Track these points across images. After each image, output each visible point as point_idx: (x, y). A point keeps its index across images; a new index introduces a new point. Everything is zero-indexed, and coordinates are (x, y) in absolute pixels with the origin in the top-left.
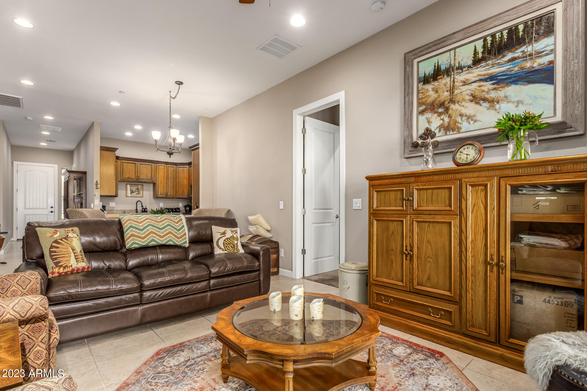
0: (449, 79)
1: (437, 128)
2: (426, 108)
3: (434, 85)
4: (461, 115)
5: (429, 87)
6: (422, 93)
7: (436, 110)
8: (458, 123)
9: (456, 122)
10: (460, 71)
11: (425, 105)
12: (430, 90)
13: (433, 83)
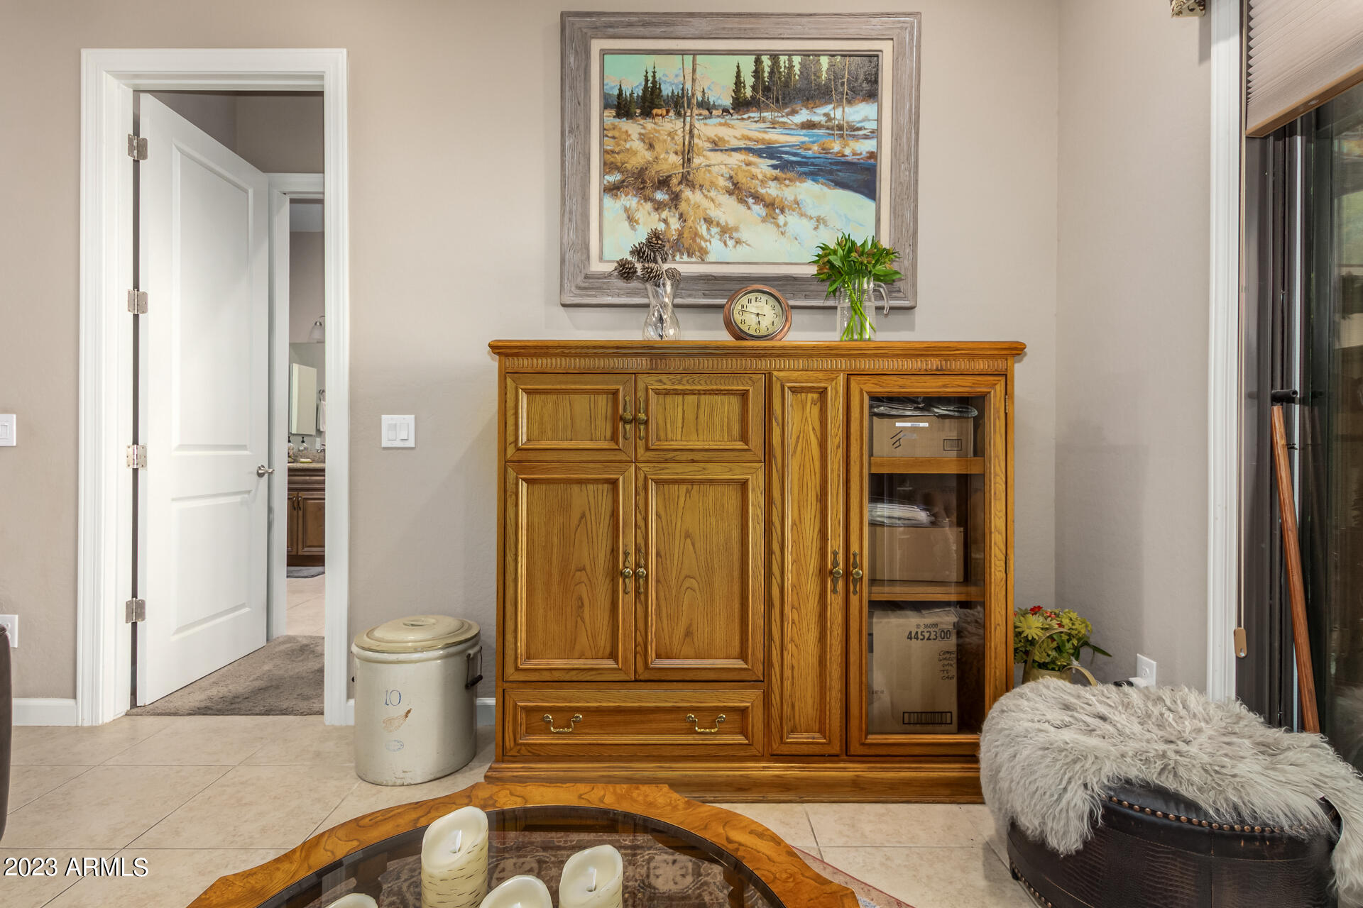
0: (679, 123)
2: (623, 181)
3: (644, 128)
4: (708, 221)
5: (632, 128)
6: (614, 138)
7: (648, 192)
8: (702, 237)
9: (696, 234)
10: (706, 113)
11: (622, 173)
12: (635, 136)
13: (642, 122)
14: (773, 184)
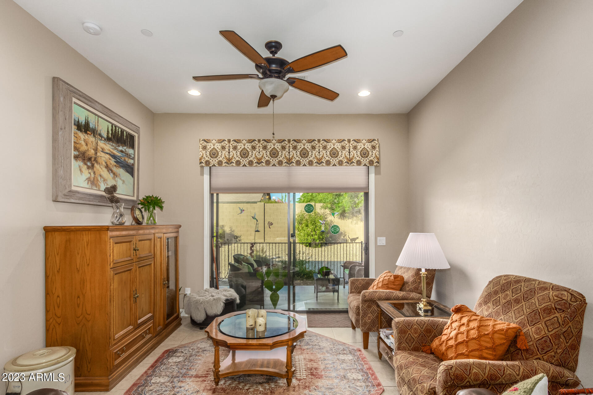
0: (94, 139)
1: (87, 179)
2: (79, 155)
3: (85, 137)
4: (100, 176)
5: (82, 135)
6: (76, 137)
7: (86, 161)
8: (99, 182)
9: (98, 180)
10: (100, 138)
11: (78, 152)
12: (82, 139)
13: (84, 134)
14: (114, 167)
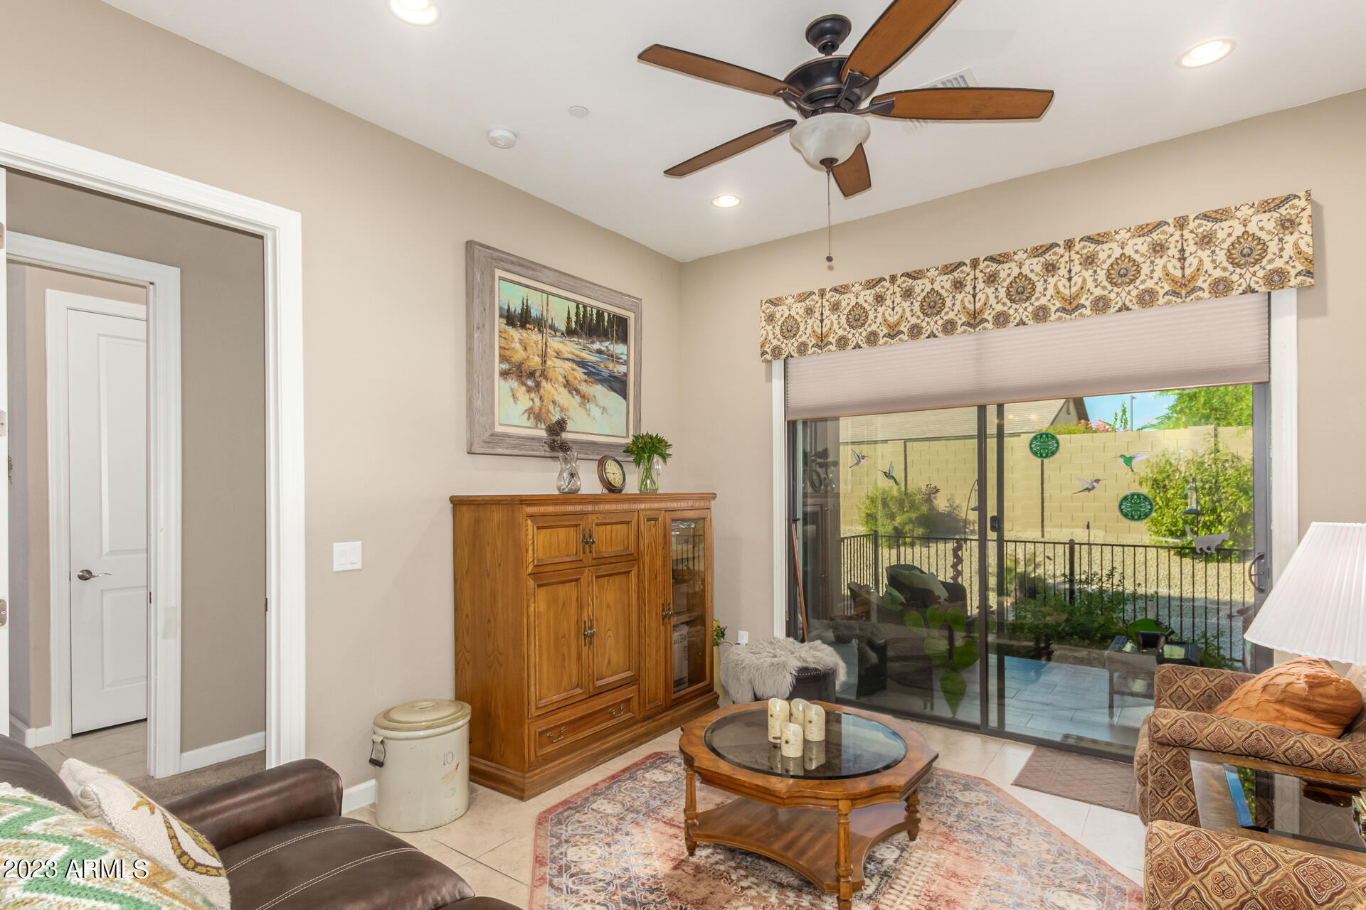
0: (540, 337)
1: (526, 411)
2: (509, 370)
3: (522, 336)
4: (554, 403)
5: (515, 334)
6: (505, 338)
7: (524, 379)
8: (552, 413)
9: (548, 411)
10: (553, 333)
11: (509, 363)
12: (517, 340)
13: (521, 331)
14: (584, 384)
